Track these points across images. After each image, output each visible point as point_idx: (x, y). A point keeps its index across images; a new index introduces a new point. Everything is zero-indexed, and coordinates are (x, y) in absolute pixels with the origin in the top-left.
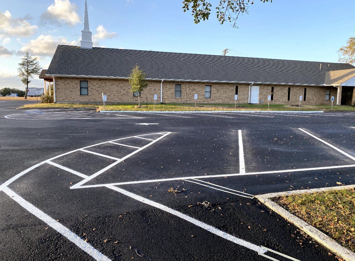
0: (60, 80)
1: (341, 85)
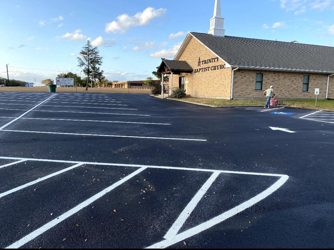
0: (238, 72)
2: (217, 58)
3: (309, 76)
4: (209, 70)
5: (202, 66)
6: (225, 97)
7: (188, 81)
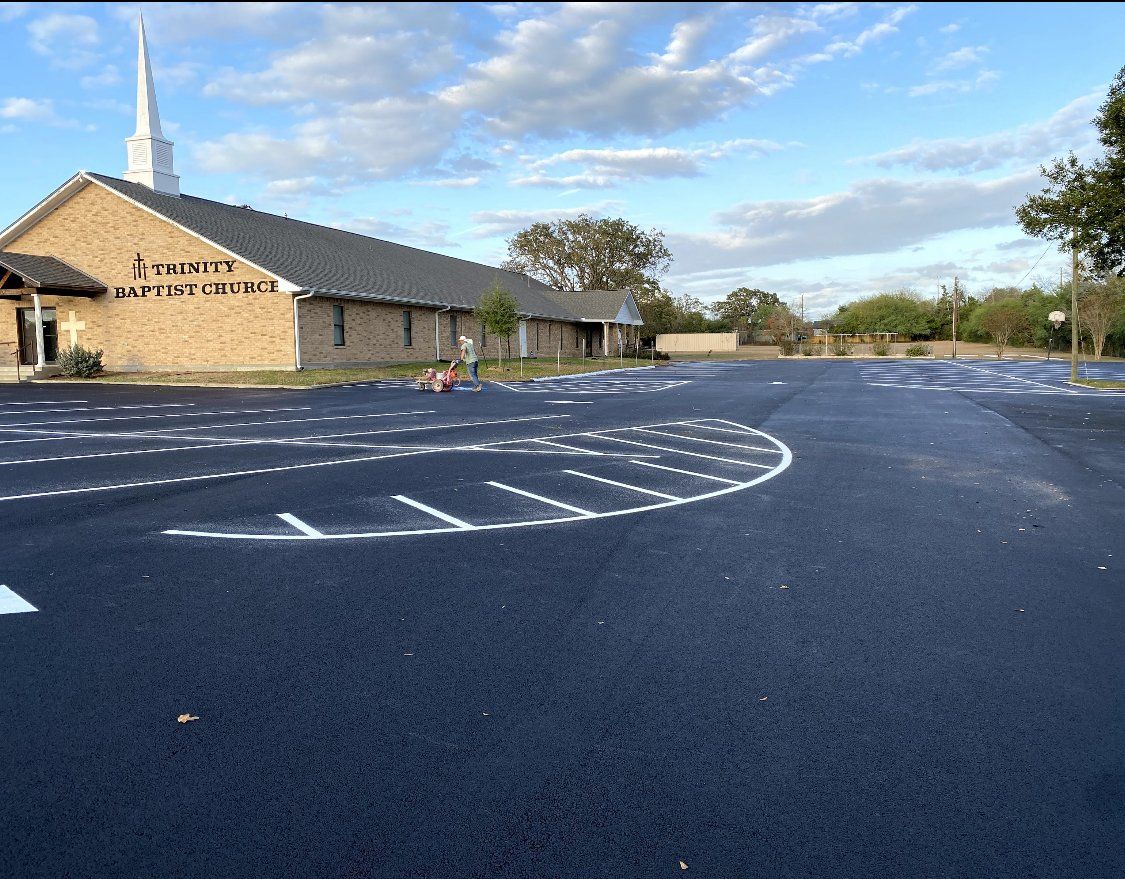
1: (612, 321)
2: (227, 263)
3: (409, 313)
4: (191, 293)
5: (153, 280)
6: (277, 366)
7: (83, 323)
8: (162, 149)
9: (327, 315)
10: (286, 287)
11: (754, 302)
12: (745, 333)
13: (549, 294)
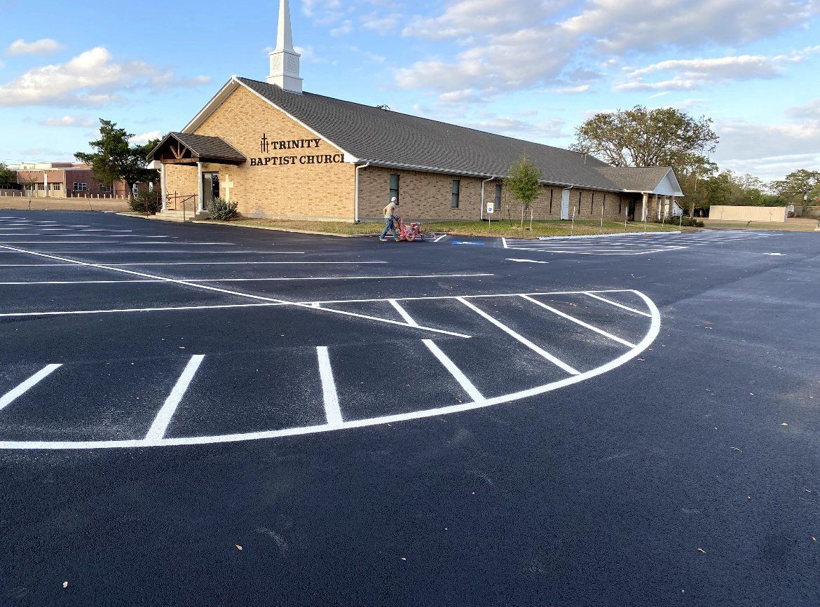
0: (369, 173)
1: (651, 192)
2: (315, 140)
3: (459, 181)
4: (293, 163)
5: (272, 153)
6: (343, 218)
7: (232, 183)
8: (292, 60)
9: (385, 181)
10: (350, 159)
11: (812, 181)
12: (801, 208)
13: (602, 170)
